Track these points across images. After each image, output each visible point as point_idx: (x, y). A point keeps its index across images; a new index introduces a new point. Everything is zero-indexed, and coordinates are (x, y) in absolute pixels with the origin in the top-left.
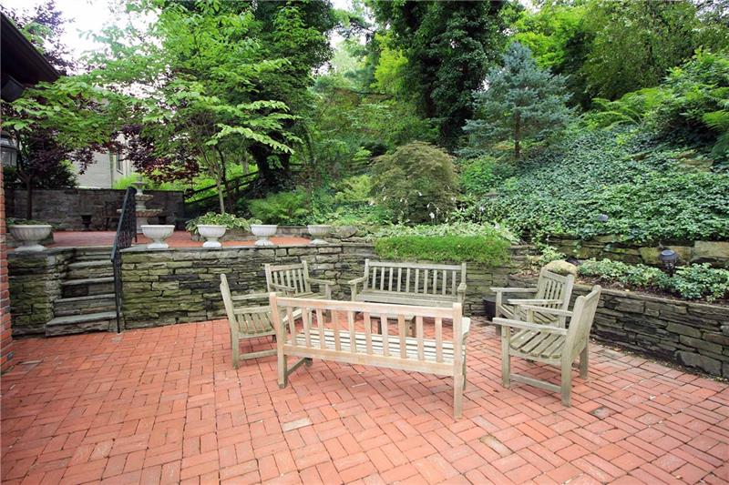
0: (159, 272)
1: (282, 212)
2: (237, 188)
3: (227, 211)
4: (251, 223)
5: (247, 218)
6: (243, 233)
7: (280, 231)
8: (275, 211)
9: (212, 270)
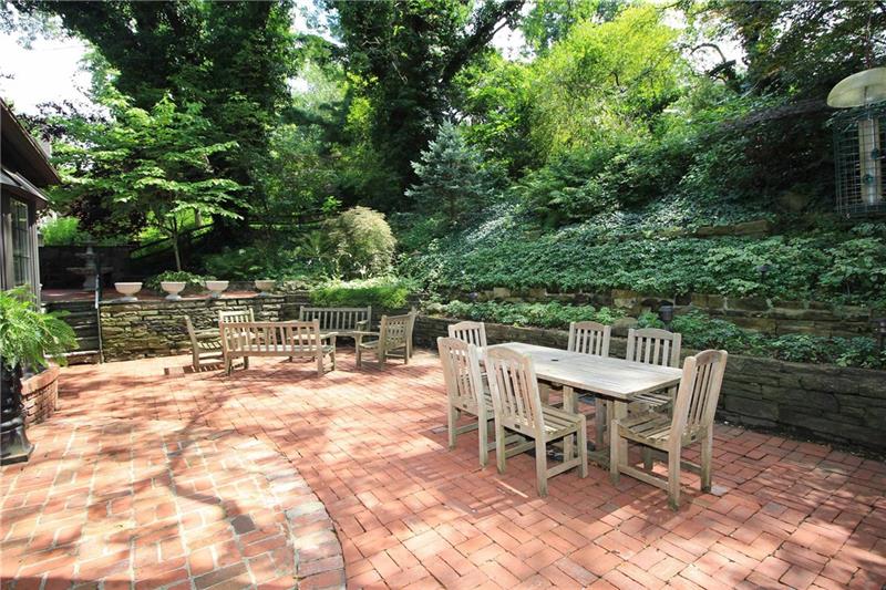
0: (131, 319)
1: (236, 269)
2: (189, 242)
3: (182, 269)
4: (206, 280)
5: (202, 275)
6: (198, 289)
7: (234, 286)
8: (230, 268)
9: (174, 317)
